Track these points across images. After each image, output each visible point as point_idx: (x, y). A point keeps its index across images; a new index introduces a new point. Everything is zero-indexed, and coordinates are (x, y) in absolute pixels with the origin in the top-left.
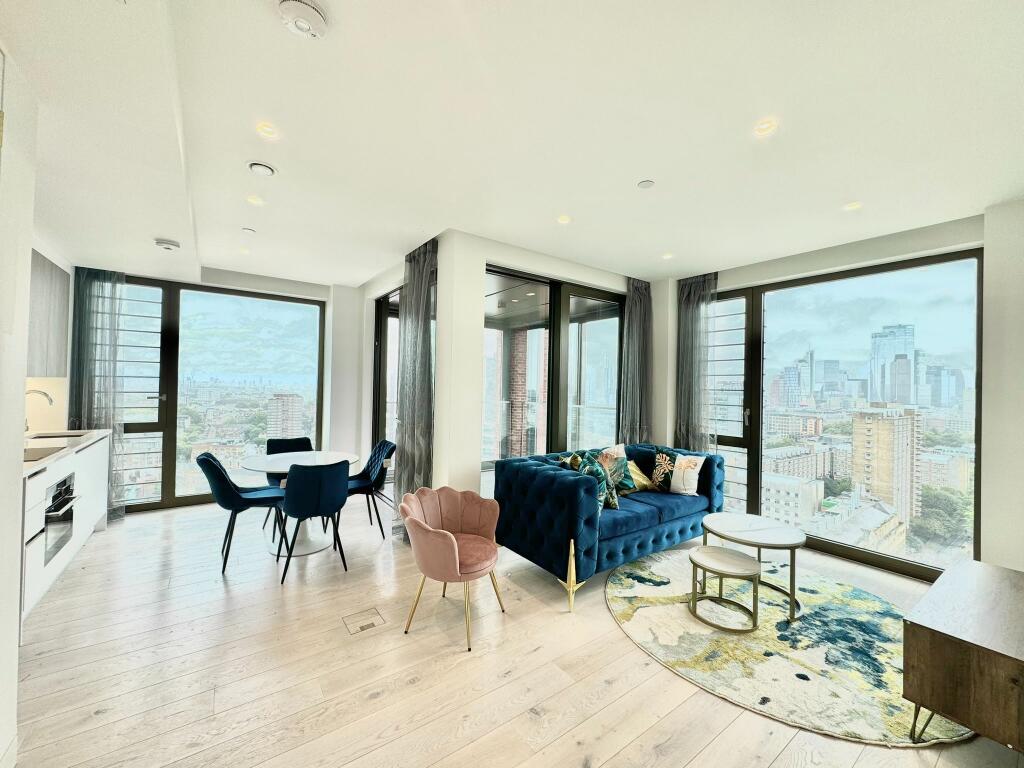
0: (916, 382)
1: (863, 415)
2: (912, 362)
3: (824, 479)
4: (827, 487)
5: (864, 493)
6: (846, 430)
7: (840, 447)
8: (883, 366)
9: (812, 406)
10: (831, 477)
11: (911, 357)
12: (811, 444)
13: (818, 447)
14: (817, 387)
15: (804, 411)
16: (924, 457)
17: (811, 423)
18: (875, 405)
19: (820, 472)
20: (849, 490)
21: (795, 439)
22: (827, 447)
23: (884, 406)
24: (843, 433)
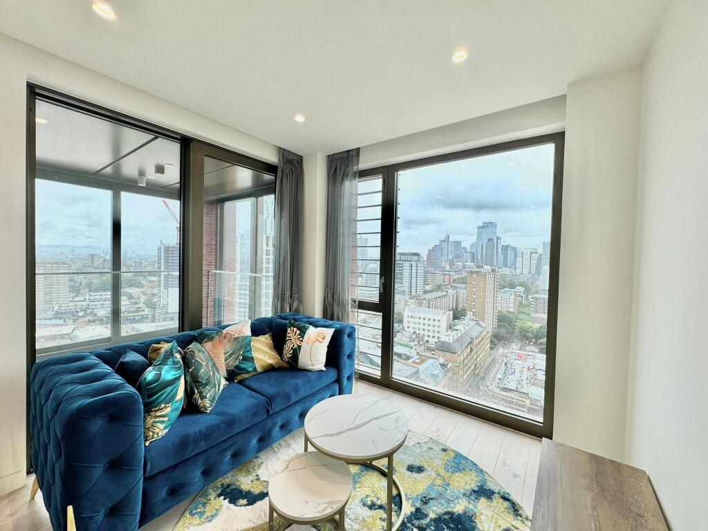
0: (497, 254)
1: (472, 273)
2: (496, 243)
3: (453, 310)
4: (454, 315)
5: (472, 317)
6: (463, 281)
7: (461, 291)
8: (482, 245)
9: (448, 268)
10: (457, 308)
11: (495, 240)
12: (446, 290)
13: (451, 291)
14: (451, 257)
15: (444, 271)
16: (500, 295)
17: (447, 278)
18: (478, 267)
19: (451, 306)
20: (465, 316)
21: (439, 288)
22: (455, 291)
23: (482, 267)
24: (463, 283)
